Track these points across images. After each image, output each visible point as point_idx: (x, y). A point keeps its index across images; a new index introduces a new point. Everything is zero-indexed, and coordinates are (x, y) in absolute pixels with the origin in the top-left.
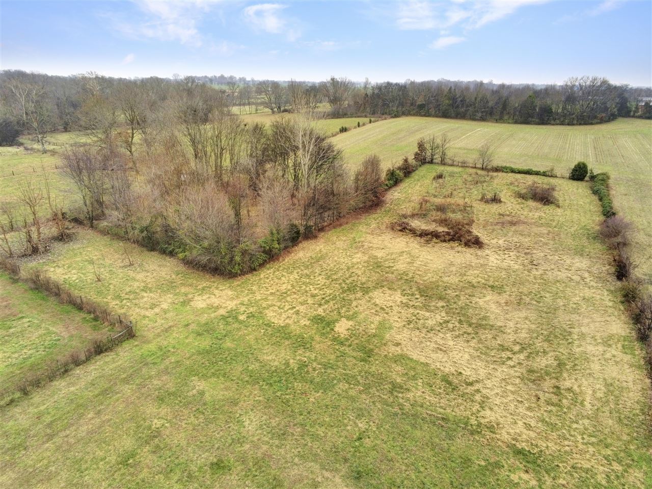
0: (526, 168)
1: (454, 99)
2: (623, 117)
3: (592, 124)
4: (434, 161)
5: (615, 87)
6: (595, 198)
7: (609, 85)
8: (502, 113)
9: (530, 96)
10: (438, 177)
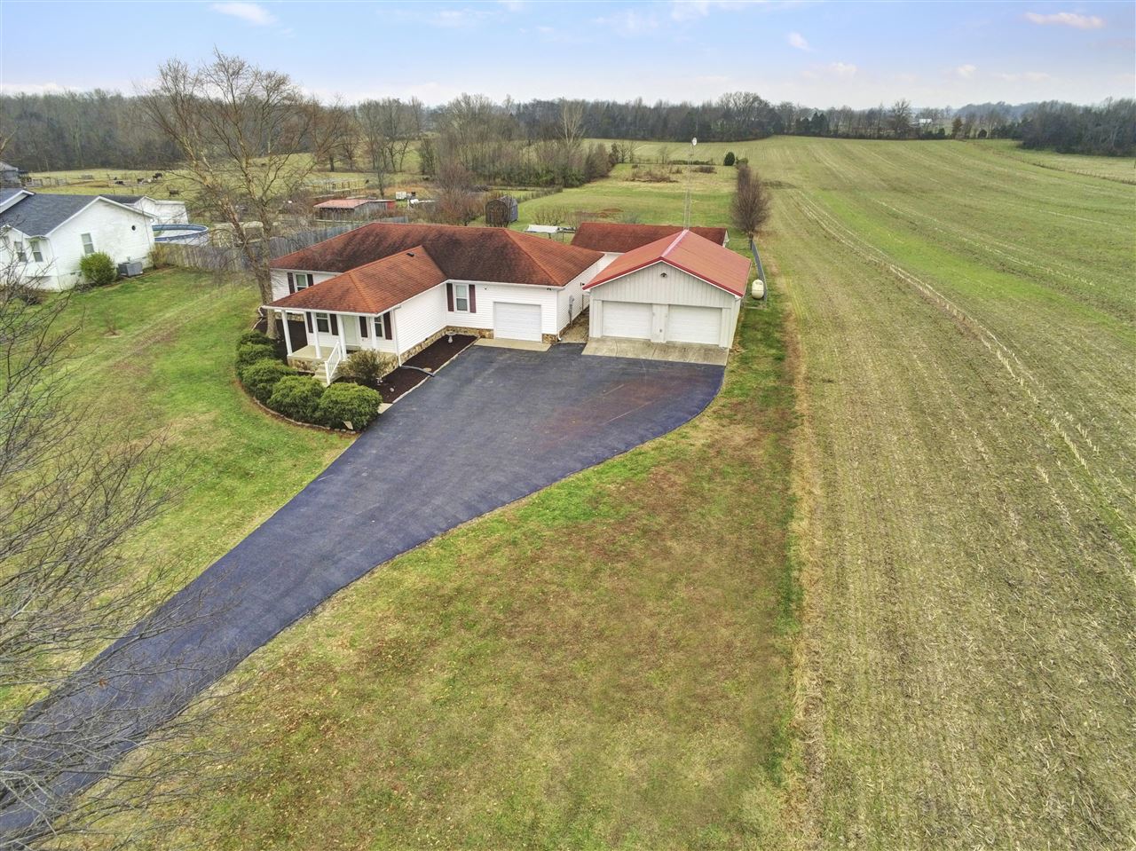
0: (695, 160)
3: (748, 140)
4: (624, 161)
6: (737, 170)
10: (635, 167)
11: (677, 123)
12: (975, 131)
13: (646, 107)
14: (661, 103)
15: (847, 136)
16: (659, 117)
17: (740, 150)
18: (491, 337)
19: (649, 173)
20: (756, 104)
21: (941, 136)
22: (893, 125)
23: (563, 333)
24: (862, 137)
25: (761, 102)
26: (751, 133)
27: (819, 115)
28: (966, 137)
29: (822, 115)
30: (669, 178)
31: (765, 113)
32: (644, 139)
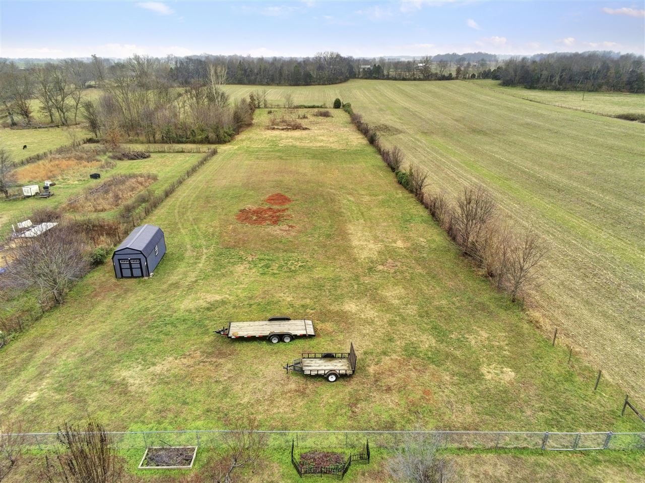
0: (311, 104)
1: (245, 71)
2: (353, 78)
3: (336, 83)
4: (260, 106)
5: (345, 59)
6: (347, 113)
7: (341, 57)
8: (280, 79)
9: (296, 66)
10: (270, 112)
12: (469, 74)
15: (395, 79)
16: (276, 69)
19: (284, 121)
21: (450, 78)
22: (422, 71)
24: (404, 79)
27: (377, 65)
30: (300, 125)
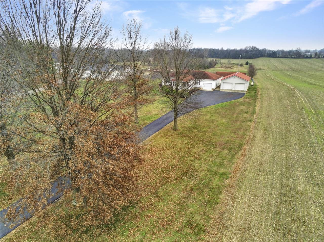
0: (237, 63)
4: (218, 63)
11: (232, 54)
12: (322, 56)
13: (224, 50)
14: (228, 49)
15: (282, 57)
17: (250, 61)
18: (202, 89)
19: (225, 66)
20: (255, 49)
21: (311, 57)
22: (296, 54)
23: (215, 89)
25: (257, 48)
26: (253, 57)
27: (274, 52)
28: (319, 58)
29: (275, 52)
30: (230, 67)
31: (258, 51)
32: (223, 58)
